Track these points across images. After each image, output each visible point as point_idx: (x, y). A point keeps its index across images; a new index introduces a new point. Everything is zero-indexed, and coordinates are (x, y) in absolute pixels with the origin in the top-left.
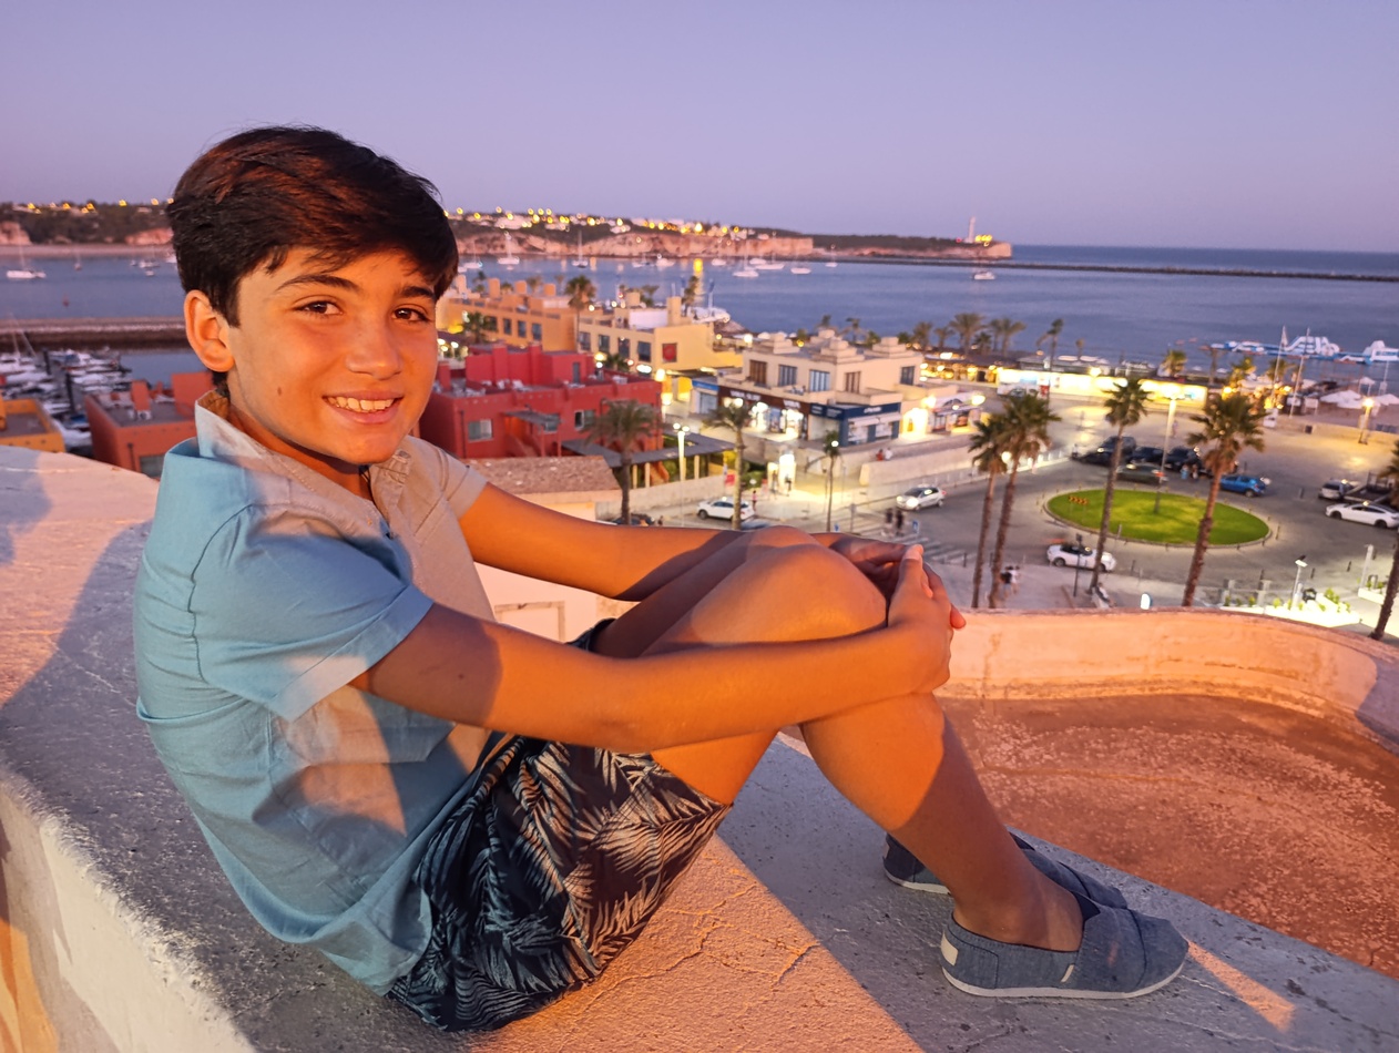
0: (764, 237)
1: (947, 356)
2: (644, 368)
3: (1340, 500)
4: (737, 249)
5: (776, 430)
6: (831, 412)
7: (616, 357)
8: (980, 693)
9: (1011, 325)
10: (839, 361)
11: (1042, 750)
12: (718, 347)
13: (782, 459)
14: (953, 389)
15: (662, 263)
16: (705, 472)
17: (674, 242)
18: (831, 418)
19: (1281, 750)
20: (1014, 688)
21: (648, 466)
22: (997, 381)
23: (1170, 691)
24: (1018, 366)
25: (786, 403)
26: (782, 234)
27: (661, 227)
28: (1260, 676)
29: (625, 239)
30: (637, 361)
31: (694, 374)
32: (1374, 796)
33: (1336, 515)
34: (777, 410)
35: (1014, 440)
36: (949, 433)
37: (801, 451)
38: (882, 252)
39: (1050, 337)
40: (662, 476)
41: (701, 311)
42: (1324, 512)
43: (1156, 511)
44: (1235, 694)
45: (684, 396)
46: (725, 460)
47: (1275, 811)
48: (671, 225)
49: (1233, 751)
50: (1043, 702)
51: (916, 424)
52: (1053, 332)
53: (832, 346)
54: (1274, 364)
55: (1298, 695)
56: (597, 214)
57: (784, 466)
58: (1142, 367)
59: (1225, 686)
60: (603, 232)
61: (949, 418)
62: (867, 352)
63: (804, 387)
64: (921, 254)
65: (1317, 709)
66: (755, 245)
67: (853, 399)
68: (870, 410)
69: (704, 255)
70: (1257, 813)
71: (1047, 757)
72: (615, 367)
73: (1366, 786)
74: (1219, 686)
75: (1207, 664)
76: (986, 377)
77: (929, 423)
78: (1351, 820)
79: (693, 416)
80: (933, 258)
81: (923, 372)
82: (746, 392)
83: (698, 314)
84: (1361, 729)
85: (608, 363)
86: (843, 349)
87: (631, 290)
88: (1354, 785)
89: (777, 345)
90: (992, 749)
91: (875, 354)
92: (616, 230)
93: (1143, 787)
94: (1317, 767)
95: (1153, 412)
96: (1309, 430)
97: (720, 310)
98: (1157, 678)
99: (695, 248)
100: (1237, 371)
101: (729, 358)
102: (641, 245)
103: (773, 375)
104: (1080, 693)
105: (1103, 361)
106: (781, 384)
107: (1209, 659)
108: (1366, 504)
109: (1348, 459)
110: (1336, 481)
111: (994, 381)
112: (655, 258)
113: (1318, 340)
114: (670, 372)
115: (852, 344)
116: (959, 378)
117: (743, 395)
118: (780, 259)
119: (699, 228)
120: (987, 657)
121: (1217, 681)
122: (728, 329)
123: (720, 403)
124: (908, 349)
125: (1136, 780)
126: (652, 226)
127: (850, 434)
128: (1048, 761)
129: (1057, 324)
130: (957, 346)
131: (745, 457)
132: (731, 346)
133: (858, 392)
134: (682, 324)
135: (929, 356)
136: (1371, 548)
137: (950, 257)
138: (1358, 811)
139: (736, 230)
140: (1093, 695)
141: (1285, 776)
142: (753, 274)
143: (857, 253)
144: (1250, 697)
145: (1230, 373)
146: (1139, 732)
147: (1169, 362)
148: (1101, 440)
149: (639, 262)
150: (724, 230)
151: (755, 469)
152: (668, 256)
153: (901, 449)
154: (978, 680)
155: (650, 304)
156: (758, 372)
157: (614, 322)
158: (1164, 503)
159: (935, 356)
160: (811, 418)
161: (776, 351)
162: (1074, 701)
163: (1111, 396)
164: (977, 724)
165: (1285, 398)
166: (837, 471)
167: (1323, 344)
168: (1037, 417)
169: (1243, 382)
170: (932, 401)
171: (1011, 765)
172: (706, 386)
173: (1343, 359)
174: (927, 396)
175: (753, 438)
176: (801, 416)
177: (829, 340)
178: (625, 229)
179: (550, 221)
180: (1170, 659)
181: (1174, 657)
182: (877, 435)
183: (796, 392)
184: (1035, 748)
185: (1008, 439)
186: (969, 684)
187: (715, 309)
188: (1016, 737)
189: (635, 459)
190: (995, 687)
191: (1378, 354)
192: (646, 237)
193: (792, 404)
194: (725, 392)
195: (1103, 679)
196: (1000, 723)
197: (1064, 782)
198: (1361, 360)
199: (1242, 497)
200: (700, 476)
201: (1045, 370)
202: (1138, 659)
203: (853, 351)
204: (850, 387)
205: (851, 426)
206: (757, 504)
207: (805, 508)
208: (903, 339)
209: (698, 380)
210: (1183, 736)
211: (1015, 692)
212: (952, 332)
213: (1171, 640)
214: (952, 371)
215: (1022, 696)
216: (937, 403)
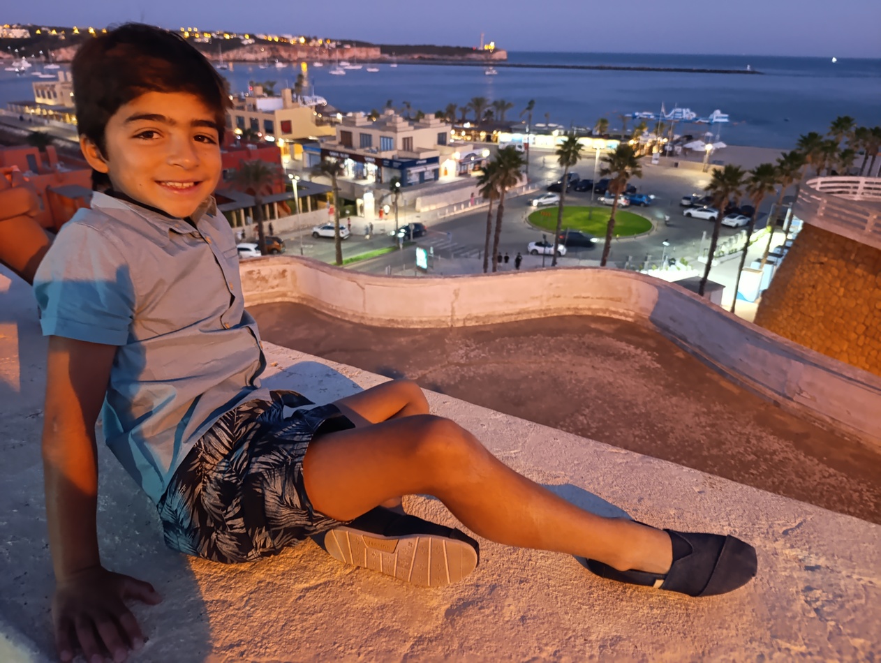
0: (348, 47)
1: (467, 125)
2: (269, 138)
3: (691, 206)
4: (330, 55)
5: (362, 177)
6: (396, 164)
7: (249, 130)
8: (450, 324)
9: (506, 104)
10: (398, 130)
11: (480, 351)
12: (319, 123)
13: (366, 195)
14: (471, 146)
15: (279, 65)
16: (315, 207)
17: (286, 51)
18: (395, 168)
19: (609, 341)
20: (469, 320)
21: (276, 205)
22: (498, 141)
23: (555, 315)
24: (510, 131)
25: (366, 159)
26: (360, 44)
27: (276, 39)
28: (602, 302)
29: (252, 49)
30: (264, 133)
31: (304, 141)
32: (652, 360)
33: (689, 215)
34: (360, 164)
35: (501, 177)
36: (470, 175)
37: (377, 191)
38: (426, 56)
39: (528, 112)
40: (286, 210)
41: (307, 98)
42: (683, 213)
43: (590, 218)
44: (590, 313)
45: (299, 156)
46: (328, 198)
47: (599, 372)
48: (284, 38)
49: (584, 343)
50: (484, 326)
51: (449, 170)
52: (529, 108)
53: (393, 120)
54: (657, 125)
55: (621, 311)
56: (231, 31)
57: (367, 201)
58: (583, 129)
59: (584, 309)
60: (236, 44)
61: (469, 166)
62: (416, 124)
63: (377, 148)
64: (451, 58)
65: (631, 317)
66: (342, 53)
67: (409, 155)
68: (420, 162)
69: (308, 60)
70: (591, 373)
71: (483, 355)
72: (249, 138)
73: (649, 355)
74: (581, 309)
75: (575, 297)
76: (492, 138)
77: (457, 170)
78: (638, 373)
79: (305, 170)
80: (459, 60)
81: (452, 136)
82: (339, 152)
83: (306, 101)
84: (651, 326)
85: (244, 136)
86: (401, 123)
87: (257, 85)
88: (643, 355)
89: (357, 120)
90: (453, 353)
91: (421, 125)
92: (245, 42)
93: (533, 366)
94: (626, 348)
95: (585, 157)
96: (676, 165)
97: (320, 97)
98: (548, 308)
99: (301, 54)
100: (637, 130)
101: (328, 130)
102: (264, 53)
103: (356, 140)
104: (505, 319)
105: (561, 127)
106: (362, 146)
107: (576, 295)
108: (705, 207)
109: (697, 181)
110: (689, 195)
111: (496, 141)
112: (274, 63)
113: (684, 110)
114: (288, 141)
115: (407, 118)
116: (475, 140)
117: (337, 154)
118: (360, 61)
119: (302, 40)
120: (452, 303)
121: (581, 306)
122: (326, 110)
123: (323, 159)
124: (441, 121)
125: (530, 363)
126: (270, 39)
127: (408, 178)
128: (483, 357)
129: (531, 103)
130: (474, 119)
131: (340, 196)
132: (328, 121)
133: (412, 151)
134: (293, 107)
135: (456, 126)
136: (705, 233)
137: (470, 59)
138: (643, 368)
139: (328, 42)
140: (513, 320)
141: (608, 353)
142: (342, 72)
143: (410, 57)
144: (598, 314)
145: (633, 132)
146: (535, 337)
147: (599, 126)
148: (559, 176)
149: (264, 65)
150: (320, 42)
151: (348, 204)
152: (282, 60)
153: (440, 187)
154: (449, 316)
155: (270, 94)
156: (346, 138)
157: (246, 107)
158: (595, 213)
159: (460, 126)
160: (383, 169)
161: (357, 125)
162: (503, 324)
163: (559, 148)
164: (447, 341)
165: (664, 146)
166: (400, 203)
167: (687, 113)
168: (514, 162)
169: (640, 137)
170: (458, 155)
171: (462, 361)
172: (312, 149)
173: (697, 122)
174: (455, 151)
175: (346, 183)
176: (376, 167)
177: (392, 116)
178: (251, 41)
179: (197, 36)
180: (554, 296)
181: (557, 295)
182: (426, 178)
183: (373, 152)
184: (477, 351)
185: (498, 177)
186: (443, 319)
187: (317, 97)
188: (467, 346)
189: (265, 200)
190: (458, 320)
191: (717, 118)
192: (267, 47)
193: (370, 159)
194: (325, 153)
195: (518, 311)
196: (460, 339)
197: (491, 367)
198: (707, 121)
199: (638, 207)
200: (312, 209)
201: (526, 133)
202: (537, 298)
203: (406, 123)
204: (406, 147)
205: (409, 173)
206: (351, 227)
207: (382, 228)
208: (438, 115)
209: (307, 145)
210: (559, 338)
211: (469, 322)
212: (469, 110)
213: (554, 286)
214: (471, 135)
215: (473, 324)
216: (461, 156)
